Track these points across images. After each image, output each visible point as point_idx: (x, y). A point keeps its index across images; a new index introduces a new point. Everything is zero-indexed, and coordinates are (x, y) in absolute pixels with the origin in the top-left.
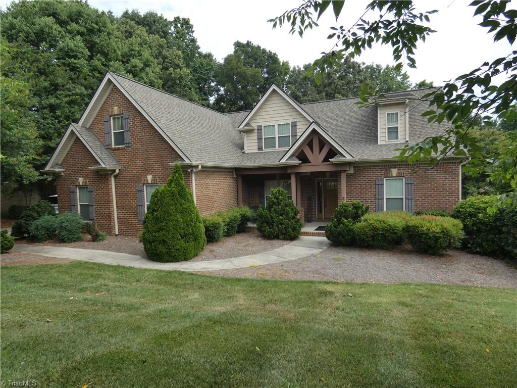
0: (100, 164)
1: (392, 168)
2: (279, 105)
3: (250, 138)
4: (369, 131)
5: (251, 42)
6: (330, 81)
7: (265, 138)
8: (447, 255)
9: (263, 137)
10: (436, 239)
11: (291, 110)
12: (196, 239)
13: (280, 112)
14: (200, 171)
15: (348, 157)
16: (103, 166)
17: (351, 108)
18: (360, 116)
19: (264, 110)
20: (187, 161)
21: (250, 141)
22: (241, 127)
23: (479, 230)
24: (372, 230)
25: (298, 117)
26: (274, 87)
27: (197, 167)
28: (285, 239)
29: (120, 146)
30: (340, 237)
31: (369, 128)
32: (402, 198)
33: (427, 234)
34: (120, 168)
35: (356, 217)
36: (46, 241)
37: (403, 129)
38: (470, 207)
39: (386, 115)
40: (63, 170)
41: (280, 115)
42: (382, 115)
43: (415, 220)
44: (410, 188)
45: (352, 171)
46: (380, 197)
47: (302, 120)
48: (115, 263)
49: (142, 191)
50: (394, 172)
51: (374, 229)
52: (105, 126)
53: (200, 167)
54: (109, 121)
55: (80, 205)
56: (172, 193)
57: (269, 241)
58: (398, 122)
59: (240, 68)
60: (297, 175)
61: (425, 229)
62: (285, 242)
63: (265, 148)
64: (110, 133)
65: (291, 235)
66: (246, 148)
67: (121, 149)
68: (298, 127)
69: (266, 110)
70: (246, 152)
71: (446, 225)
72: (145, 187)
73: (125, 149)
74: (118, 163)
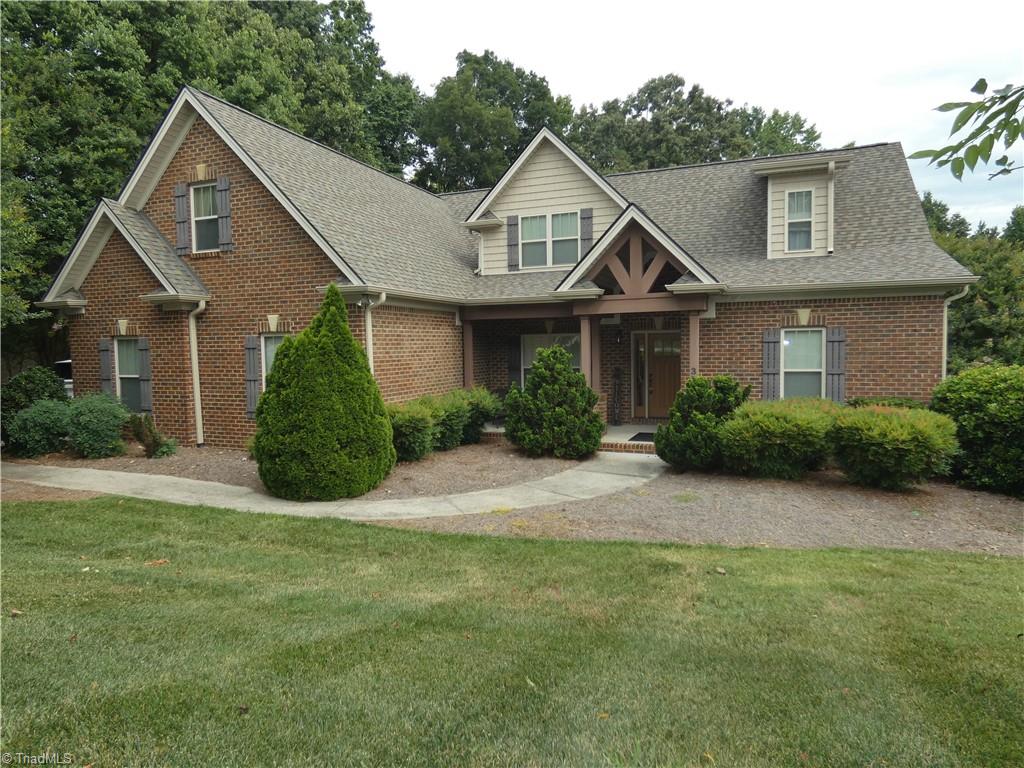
0: (166, 290)
1: (797, 307)
2: (556, 172)
3: (491, 244)
4: (747, 232)
5: (492, 53)
6: (658, 136)
7: (523, 244)
8: (919, 491)
9: (520, 242)
10: (900, 454)
11: (582, 184)
12: (373, 452)
13: (557, 187)
14: (383, 307)
15: (707, 282)
16: (172, 292)
17: (707, 184)
18: (728, 201)
19: (522, 183)
20: (356, 282)
21: (491, 251)
22: (473, 219)
23: (989, 439)
24: (759, 435)
25: (596, 198)
26: (545, 133)
27: (377, 296)
28: (566, 457)
29: (212, 251)
30: (689, 452)
31: (746, 227)
32: (820, 373)
33: (881, 445)
34: (209, 297)
35: (723, 409)
36: (43, 454)
37: (821, 227)
38: (970, 389)
39: (787, 195)
40: (85, 302)
41: (557, 194)
42: (778, 196)
43: (851, 417)
44: (836, 351)
45: (711, 314)
46: (771, 370)
47: (604, 204)
48: (192, 501)
49: (256, 349)
50: (804, 315)
51: (765, 434)
52: (177, 206)
53: (383, 297)
54: (186, 195)
55: (121, 378)
56: (322, 348)
57: (531, 462)
58: (810, 211)
59: (470, 106)
60: (594, 319)
61: (875, 433)
62: (567, 464)
63: (523, 265)
64: (187, 221)
65: (580, 449)
66: (482, 265)
67: (212, 258)
68: (595, 220)
69: (528, 183)
70: (483, 273)
71: (921, 426)
72: (262, 340)
73: (219, 257)
74: (205, 288)
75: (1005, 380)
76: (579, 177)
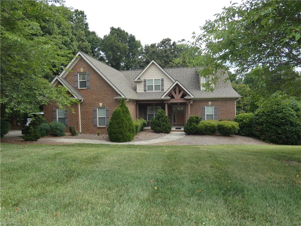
1: (209, 101)
2: (155, 70)
3: (140, 85)
4: (196, 84)
5: (120, 28)
6: (166, 55)
7: (148, 86)
8: (233, 136)
9: (147, 85)
10: (230, 129)
11: (161, 73)
12: (133, 132)
13: (156, 73)
14: (128, 101)
15: (192, 97)
16: (76, 98)
17: (185, 72)
18: (191, 77)
19: (147, 72)
20: (123, 97)
21: (140, 87)
22: (136, 80)
23: (244, 126)
25: (164, 76)
26: (153, 61)
27: (127, 99)
28: (165, 133)
29: (84, 88)
30: (192, 131)
31: (195, 83)
32: (213, 115)
33: (227, 128)
34: (83, 99)
35: (197, 122)
41: (155, 75)
42: (203, 78)
43: (221, 123)
44: (216, 110)
45: (192, 103)
46: (204, 114)
47: (166, 78)
49: (96, 111)
50: (210, 103)
51: (206, 126)
52: (75, 77)
53: (128, 99)
54: (77, 75)
55: (58, 118)
56: (123, 111)
57: (158, 134)
59: (117, 43)
60: (168, 104)
61: (226, 126)
62: (166, 134)
63: (148, 90)
64: (77, 81)
65: (167, 131)
66: (138, 90)
67: (84, 90)
68: (164, 81)
69: (148, 72)
70: (138, 92)
71: (233, 124)
72: (97, 108)
73: (86, 90)
74: (82, 97)
75: (246, 116)
76: (160, 71)
